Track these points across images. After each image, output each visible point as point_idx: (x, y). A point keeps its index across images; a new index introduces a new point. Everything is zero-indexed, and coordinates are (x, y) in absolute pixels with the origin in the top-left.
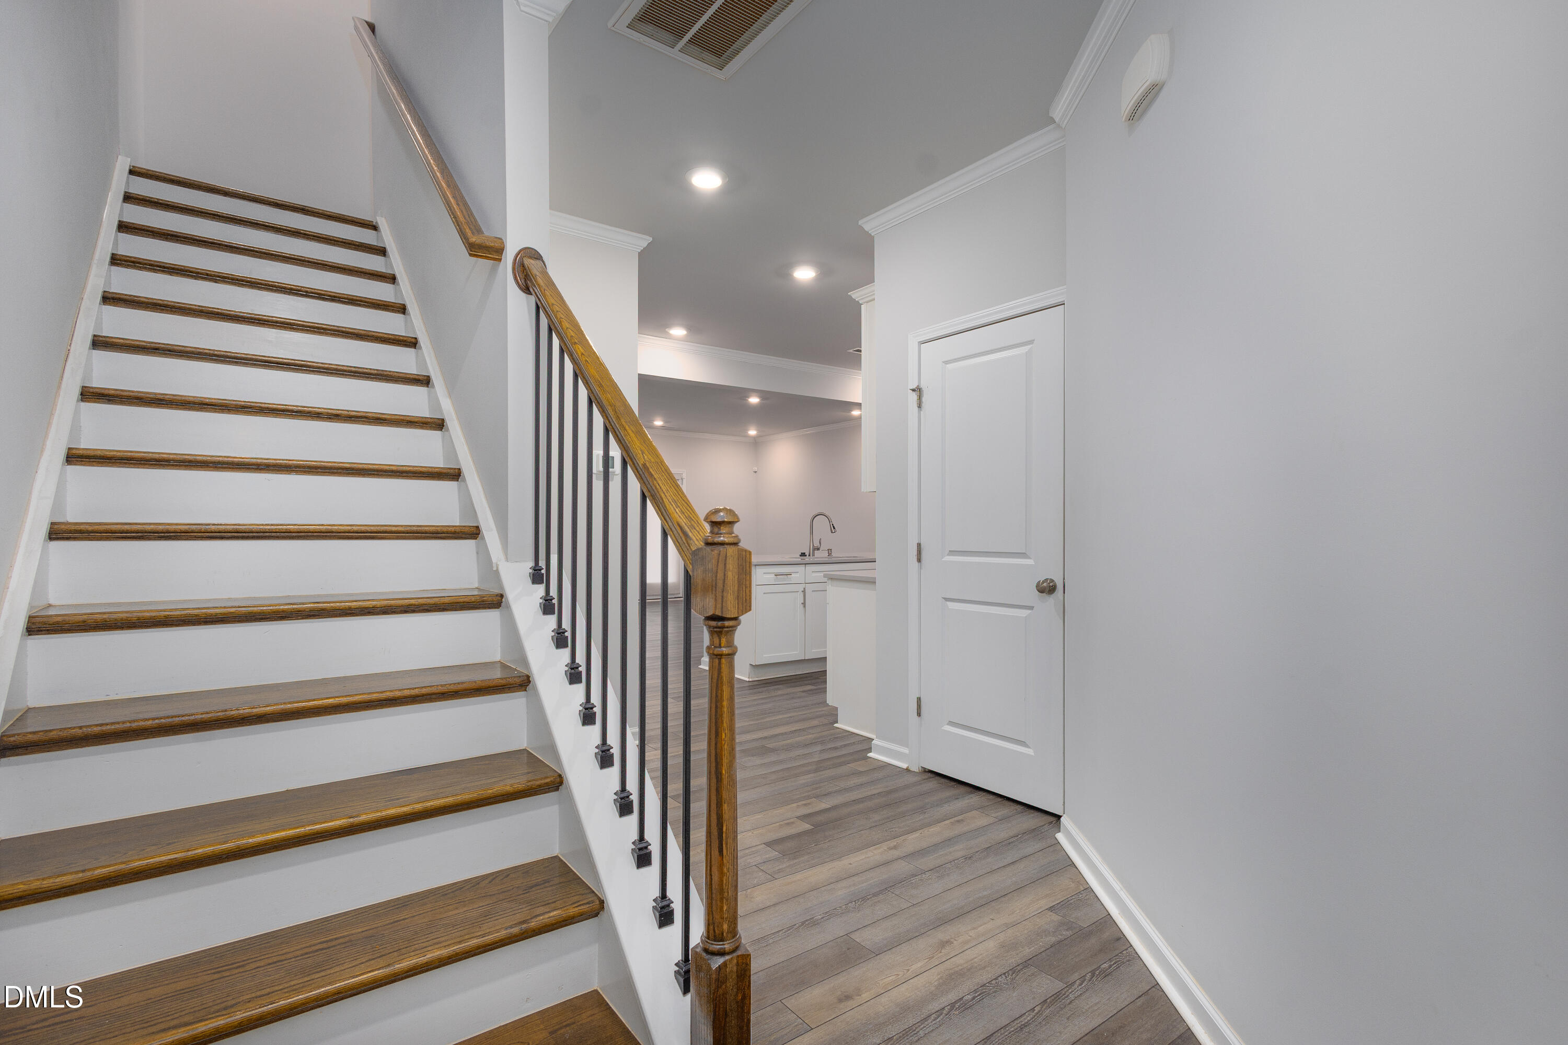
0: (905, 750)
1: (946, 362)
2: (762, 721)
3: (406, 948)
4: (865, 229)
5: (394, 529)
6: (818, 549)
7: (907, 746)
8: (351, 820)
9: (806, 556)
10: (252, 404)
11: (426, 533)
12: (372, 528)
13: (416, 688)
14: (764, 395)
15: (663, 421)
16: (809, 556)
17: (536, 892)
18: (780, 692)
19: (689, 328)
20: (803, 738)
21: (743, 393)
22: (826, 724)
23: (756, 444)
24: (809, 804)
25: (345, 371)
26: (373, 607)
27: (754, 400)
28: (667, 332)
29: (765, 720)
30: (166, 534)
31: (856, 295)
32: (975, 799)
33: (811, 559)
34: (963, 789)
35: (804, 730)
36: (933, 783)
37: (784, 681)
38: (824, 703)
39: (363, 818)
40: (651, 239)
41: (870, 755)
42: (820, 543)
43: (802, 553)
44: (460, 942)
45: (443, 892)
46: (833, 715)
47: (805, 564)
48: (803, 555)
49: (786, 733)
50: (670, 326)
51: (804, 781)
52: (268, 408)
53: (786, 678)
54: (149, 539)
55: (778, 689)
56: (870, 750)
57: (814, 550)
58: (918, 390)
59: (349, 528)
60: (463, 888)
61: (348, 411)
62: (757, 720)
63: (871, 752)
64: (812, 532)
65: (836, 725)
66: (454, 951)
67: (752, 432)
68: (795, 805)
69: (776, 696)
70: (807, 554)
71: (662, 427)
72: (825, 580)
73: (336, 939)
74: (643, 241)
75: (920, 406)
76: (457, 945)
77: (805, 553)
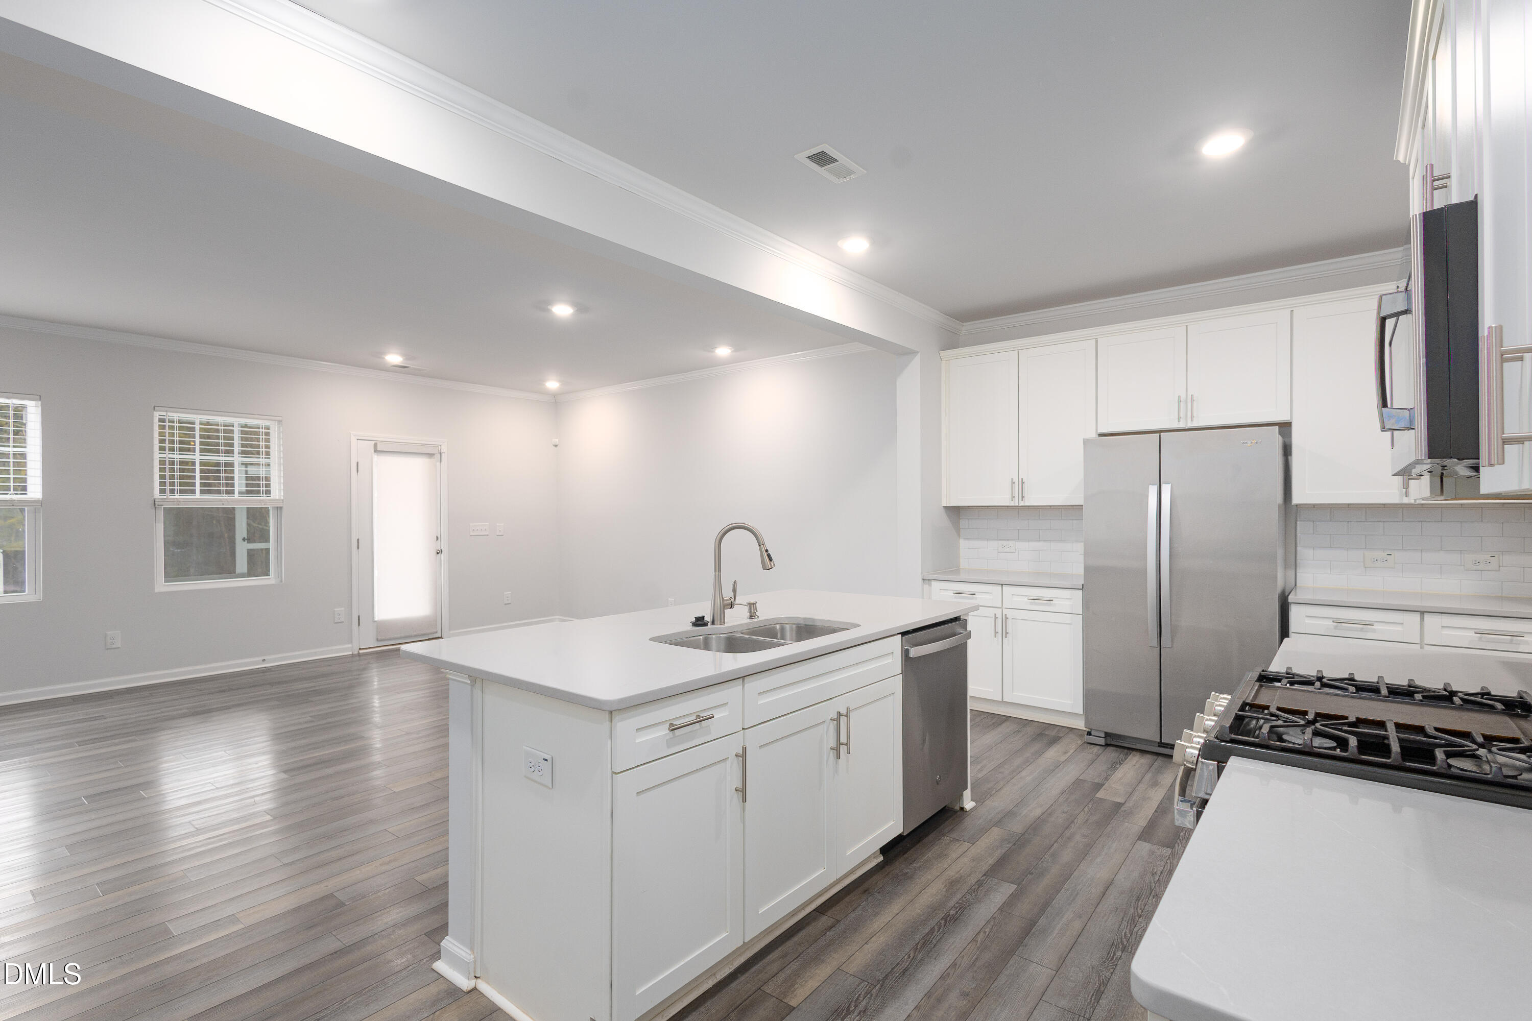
15: (403, 355)
23: (557, 405)
27: (562, 310)
42: (735, 591)
47: (743, 677)
57: (725, 606)
67: (552, 385)
71: (402, 365)
77: (703, 618)
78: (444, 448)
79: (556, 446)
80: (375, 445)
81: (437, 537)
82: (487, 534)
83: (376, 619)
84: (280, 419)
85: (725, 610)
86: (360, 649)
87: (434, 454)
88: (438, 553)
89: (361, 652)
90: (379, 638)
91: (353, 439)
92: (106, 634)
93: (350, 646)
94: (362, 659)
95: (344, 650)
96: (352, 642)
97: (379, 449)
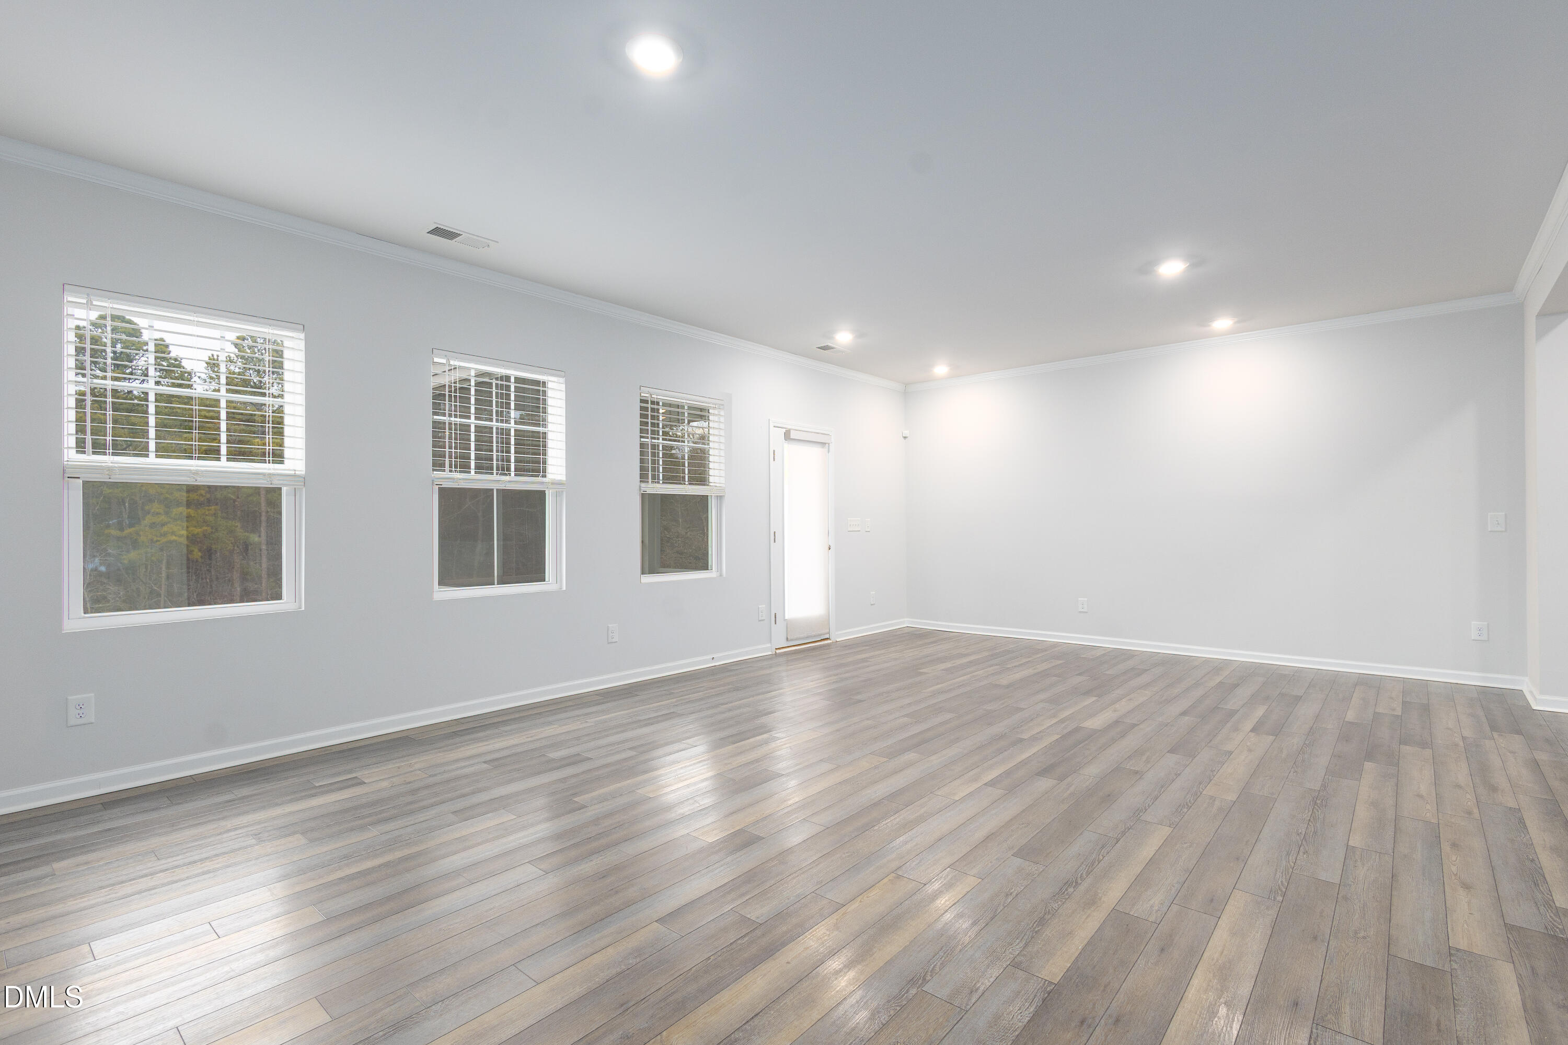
23: (906, 395)
78: (832, 437)
79: (905, 438)
81: (828, 532)
82: (859, 530)
83: (786, 618)
86: (775, 649)
87: (825, 443)
88: (828, 549)
89: (778, 651)
90: (789, 637)
92: (608, 627)
93: (769, 645)
94: (777, 659)
95: (766, 649)
96: (771, 642)
97: (789, 437)
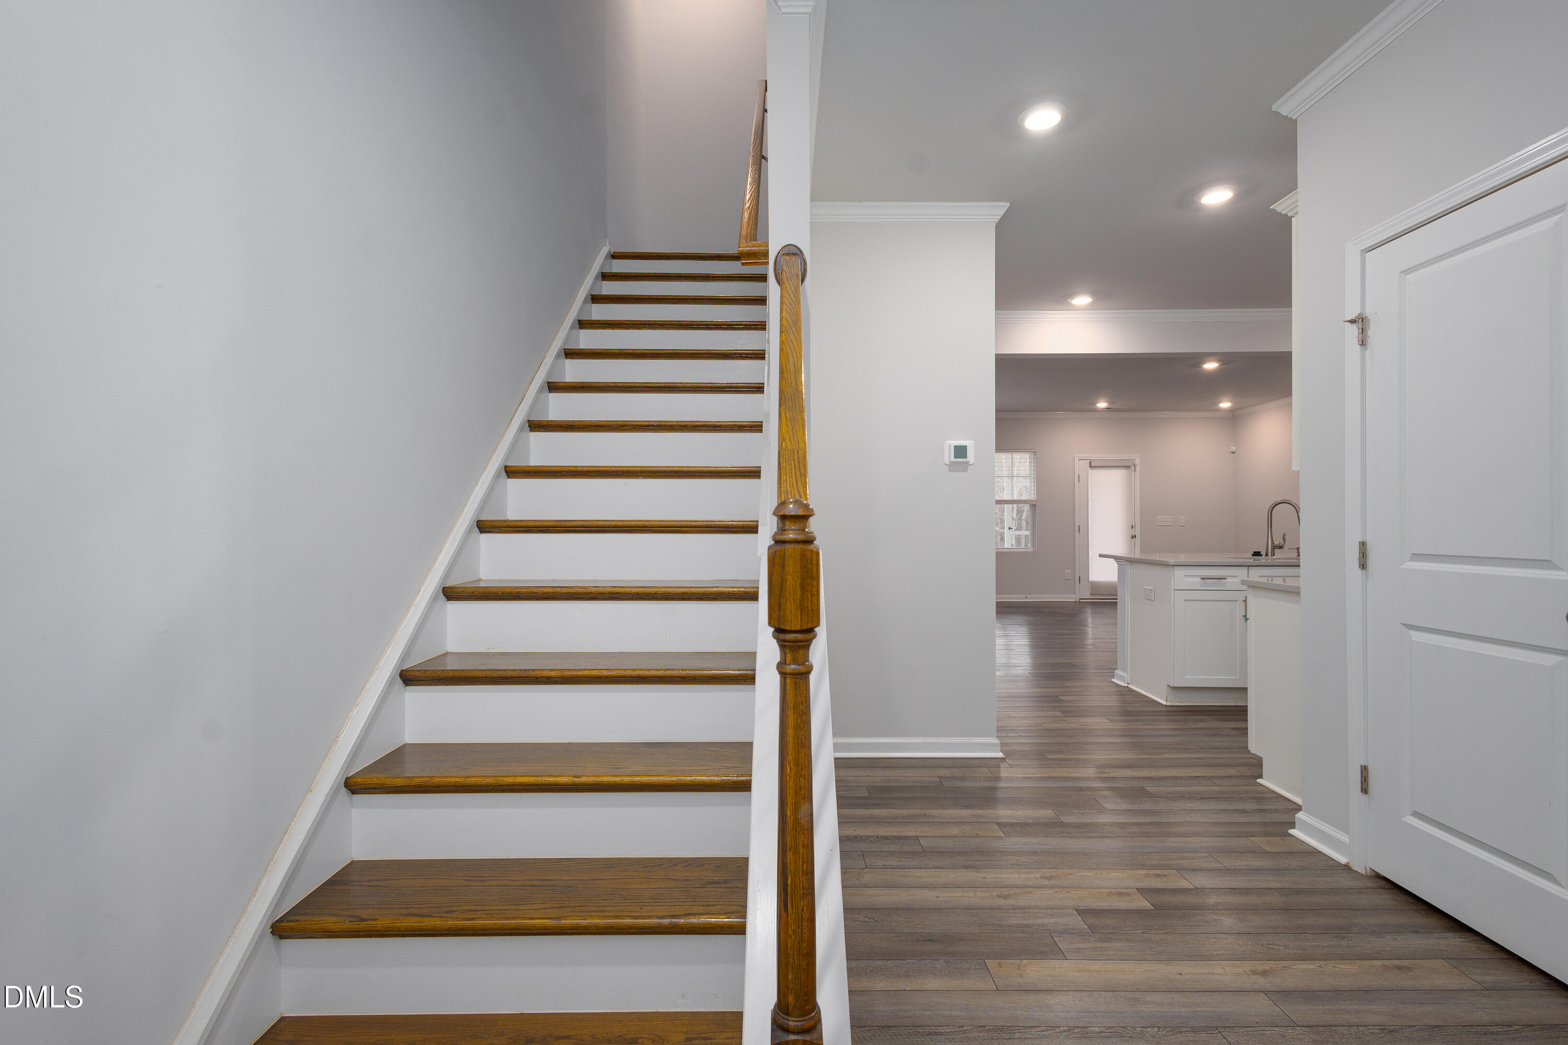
0: (1345, 838)
1: (1407, 272)
2: (1157, 757)
3: (580, 906)
4: (1283, 114)
5: (693, 524)
6: (1281, 547)
7: (1345, 829)
8: (575, 779)
9: (1261, 555)
10: (627, 423)
11: (719, 527)
12: (677, 523)
13: (661, 670)
14: (1224, 358)
15: (1107, 402)
16: (1266, 555)
17: (710, 889)
18: (1201, 725)
19: (1095, 294)
20: (1202, 788)
21: (1197, 359)
22: (1246, 777)
23: (1234, 419)
24: (1165, 876)
25: (704, 387)
26: (654, 594)
27: (1211, 366)
28: (1068, 302)
29: (1163, 756)
30: (542, 529)
31: (1280, 207)
32: (1453, 941)
33: (1270, 560)
34: (1432, 921)
35: (1209, 778)
36: (1384, 898)
37: (1213, 711)
38: (1245, 748)
39: (584, 779)
40: (1008, 204)
41: (1292, 831)
42: (1284, 540)
43: (1254, 552)
44: (616, 917)
45: (645, 864)
46: (1256, 766)
47: (1249, 566)
48: (1257, 554)
49: (1181, 778)
50: (1072, 295)
51: (1173, 845)
52: (637, 425)
53: (1218, 709)
54: (532, 532)
55: (1201, 721)
56: (1292, 825)
57: (1275, 547)
58: (1360, 321)
59: (660, 523)
60: (662, 865)
61: (693, 422)
62: (1151, 754)
63: (1294, 828)
64: (1270, 525)
65: (1259, 780)
66: (609, 923)
67: (1225, 405)
68: (1144, 872)
69: (1192, 729)
70: (1263, 553)
71: (1108, 409)
72: (1245, 587)
73: (550, 880)
74: (999, 209)
75: (1363, 343)
76: (612, 919)
77: (1260, 552)
78: (1138, 461)
79: (1233, 453)
80: (1090, 462)
81: (1132, 526)
82: (1171, 525)
83: (1090, 580)
84: (1035, 451)
85: (1275, 550)
86: (1080, 599)
87: (1130, 466)
88: (1133, 538)
90: (1092, 593)
91: (1076, 459)
93: (1074, 595)
94: (1081, 605)
95: (1070, 598)
96: (1075, 593)
97: (1092, 465)
